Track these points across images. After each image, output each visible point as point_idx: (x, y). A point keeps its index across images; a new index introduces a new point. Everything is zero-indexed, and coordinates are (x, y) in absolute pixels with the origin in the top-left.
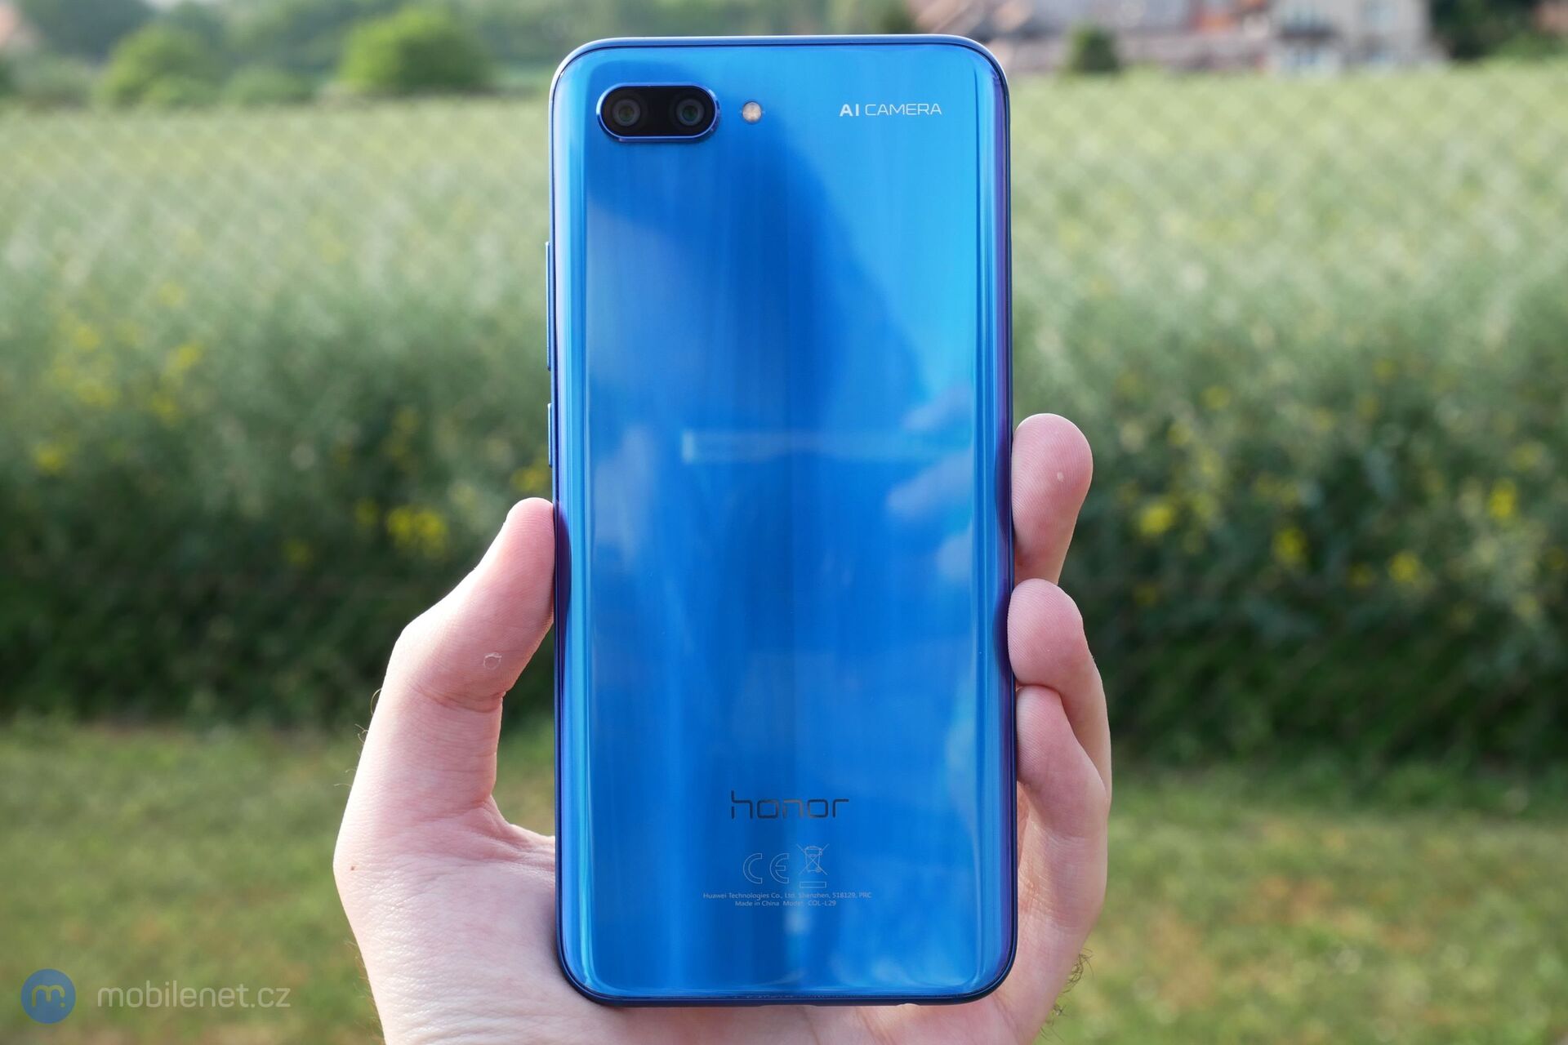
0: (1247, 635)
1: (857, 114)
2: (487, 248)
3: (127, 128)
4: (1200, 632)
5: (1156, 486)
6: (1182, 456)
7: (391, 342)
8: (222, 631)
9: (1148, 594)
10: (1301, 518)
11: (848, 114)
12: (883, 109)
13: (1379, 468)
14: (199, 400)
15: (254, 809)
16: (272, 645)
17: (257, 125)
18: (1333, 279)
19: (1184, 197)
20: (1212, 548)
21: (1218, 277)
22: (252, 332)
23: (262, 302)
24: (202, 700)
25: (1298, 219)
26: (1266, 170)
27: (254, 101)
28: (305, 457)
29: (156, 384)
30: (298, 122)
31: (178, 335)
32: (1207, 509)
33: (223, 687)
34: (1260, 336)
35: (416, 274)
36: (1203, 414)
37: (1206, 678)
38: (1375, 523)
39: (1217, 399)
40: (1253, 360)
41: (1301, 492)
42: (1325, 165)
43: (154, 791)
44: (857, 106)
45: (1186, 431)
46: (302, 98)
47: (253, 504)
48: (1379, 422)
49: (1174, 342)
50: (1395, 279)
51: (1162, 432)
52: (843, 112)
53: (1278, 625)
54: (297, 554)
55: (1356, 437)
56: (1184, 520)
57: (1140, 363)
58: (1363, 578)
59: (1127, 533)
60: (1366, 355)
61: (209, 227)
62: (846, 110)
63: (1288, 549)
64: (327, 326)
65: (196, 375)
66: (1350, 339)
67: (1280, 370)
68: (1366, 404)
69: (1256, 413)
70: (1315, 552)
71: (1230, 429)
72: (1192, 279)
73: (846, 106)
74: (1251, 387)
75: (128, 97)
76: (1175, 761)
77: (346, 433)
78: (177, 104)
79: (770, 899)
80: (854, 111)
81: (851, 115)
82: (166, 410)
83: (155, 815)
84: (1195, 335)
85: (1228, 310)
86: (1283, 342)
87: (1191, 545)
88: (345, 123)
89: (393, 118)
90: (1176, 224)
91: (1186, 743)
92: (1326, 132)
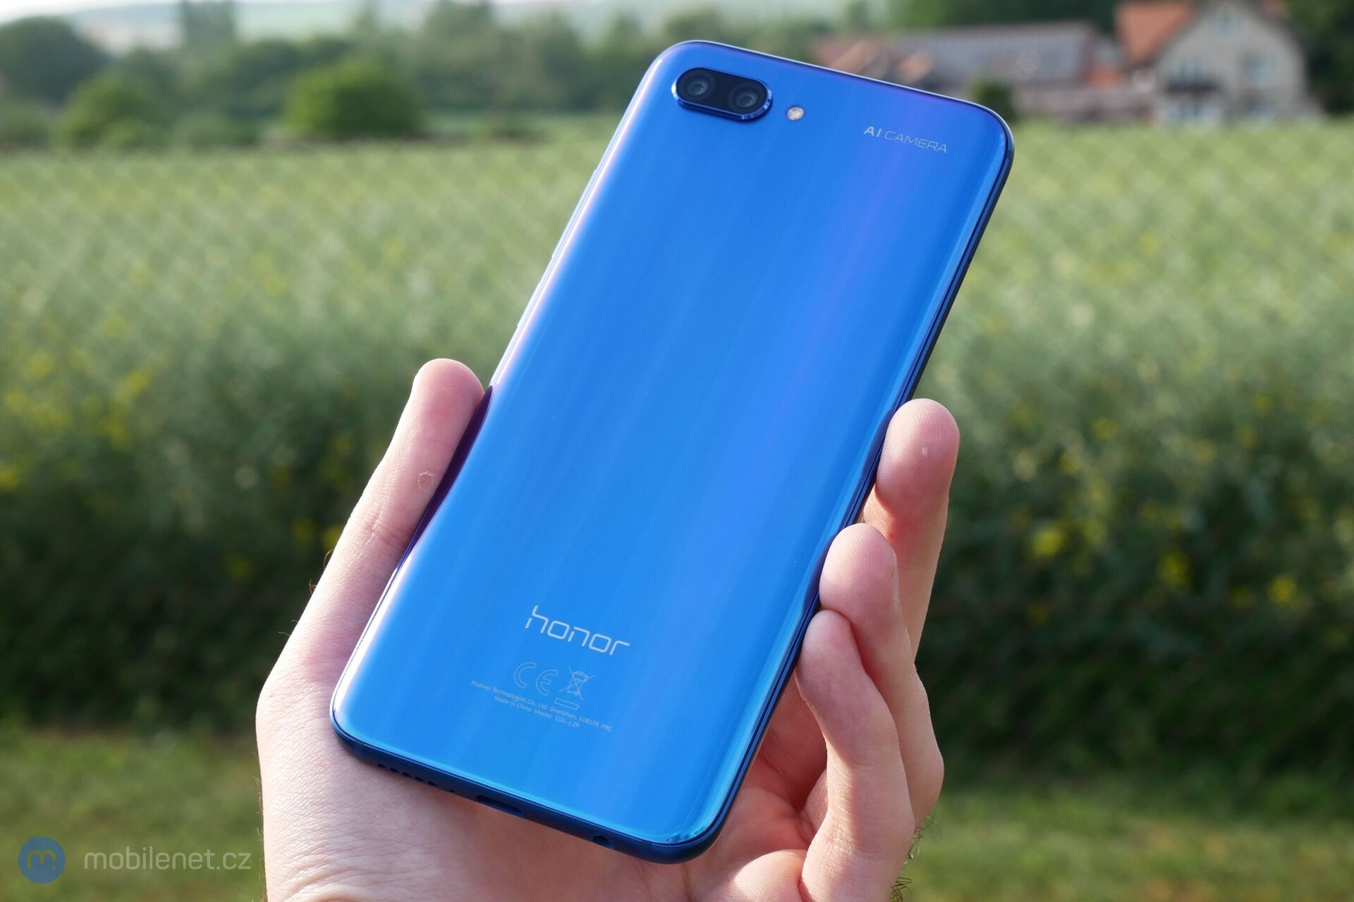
1: (878, 136)
2: (419, 283)
3: (85, 169)
5: (1048, 510)
6: (1072, 484)
7: (327, 370)
8: (165, 641)
10: (1185, 542)
11: (871, 134)
12: (900, 137)
13: (1257, 493)
14: (148, 424)
15: (195, 809)
16: (214, 655)
17: (207, 166)
18: (1215, 319)
19: (1074, 240)
20: (1101, 570)
21: (1105, 316)
22: (198, 360)
24: (146, 707)
25: (1181, 261)
26: (1151, 217)
27: (202, 144)
28: (246, 477)
29: (106, 410)
30: (246, 164)
31: (126, 365)
32: (1096, 533)
33: (167, 694)
34: (1146, 371)
35: (353, 307)
36: (1092, 443)
37: (1095, 691)
38: (1255, 548)
39: (1105, 429)
40: (1139, 393)
41: (1185, 518)
42: (1206, 211)
43: (102, 792)
44: (880, 130)
45: (1076, 460)
46: (247, 142)
47: (196, 520)
48: (1259, 451)
49: (1064, 375)
50: (1273, 318)
51: (1053, 461)
52: (868, 131)
53: (1162, 643)
54: (239, 569)
55: (1236, 465)
56: (1074, 542)
57: (1031, 394)
58: (1243, 600)
59: (1020, 555)
60: (1246, 389)
61: (159, 262)
62: (870, 130)
63: (1173, 571)
64: (270, 357)
65: (144, 400)
66: (1231, 374)
67: (1165, 404)
68: (1246, 436)
69: (1142, 443)
70: (1198, 575)
71: (1117, 458)
72: (1081, 316)
73: (872, 128)
74: (1138, 418)
76: (1066, 772)
77: (284, 457)
78: (132, 146)
79: (525, 704)
80: (876, 133)
81: (873, 134)
82: (117, 432)
83: (102, 815)
84: (1084, 369)
85: (1115, 345)
86: (1167, 377)
87: (1081, 568)
88: (289, 165)
89: (333, 160)
90: (1067, 265)
91: (1076, 753)
92: (1208, 181)
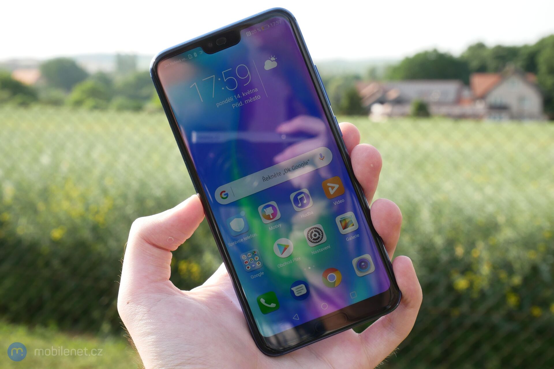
0: (494, 329)
4: (476, 326)
9: (456, 313)
13: (545, 270)
20: (483, 296)
23: (135, 185)
29: (98, 211)
32: (482, 282)
40: (497, 228)
41: (517, 280)
46: (138, 109)
48: (546, 253)
53: (506, 327)
55: (538, 260)
56: (472, 285)
59: (451, 288)
60: (540, 229)
63: (512, 300)
66: (536, 223)
67: (508, 233)
68: (541, 248)
70: (521, 302)
71: (497, 254)
75: (78, 103)
82: (101, 220)
84: (478, 218)
86: (510, 222)
87: (474, 295)
